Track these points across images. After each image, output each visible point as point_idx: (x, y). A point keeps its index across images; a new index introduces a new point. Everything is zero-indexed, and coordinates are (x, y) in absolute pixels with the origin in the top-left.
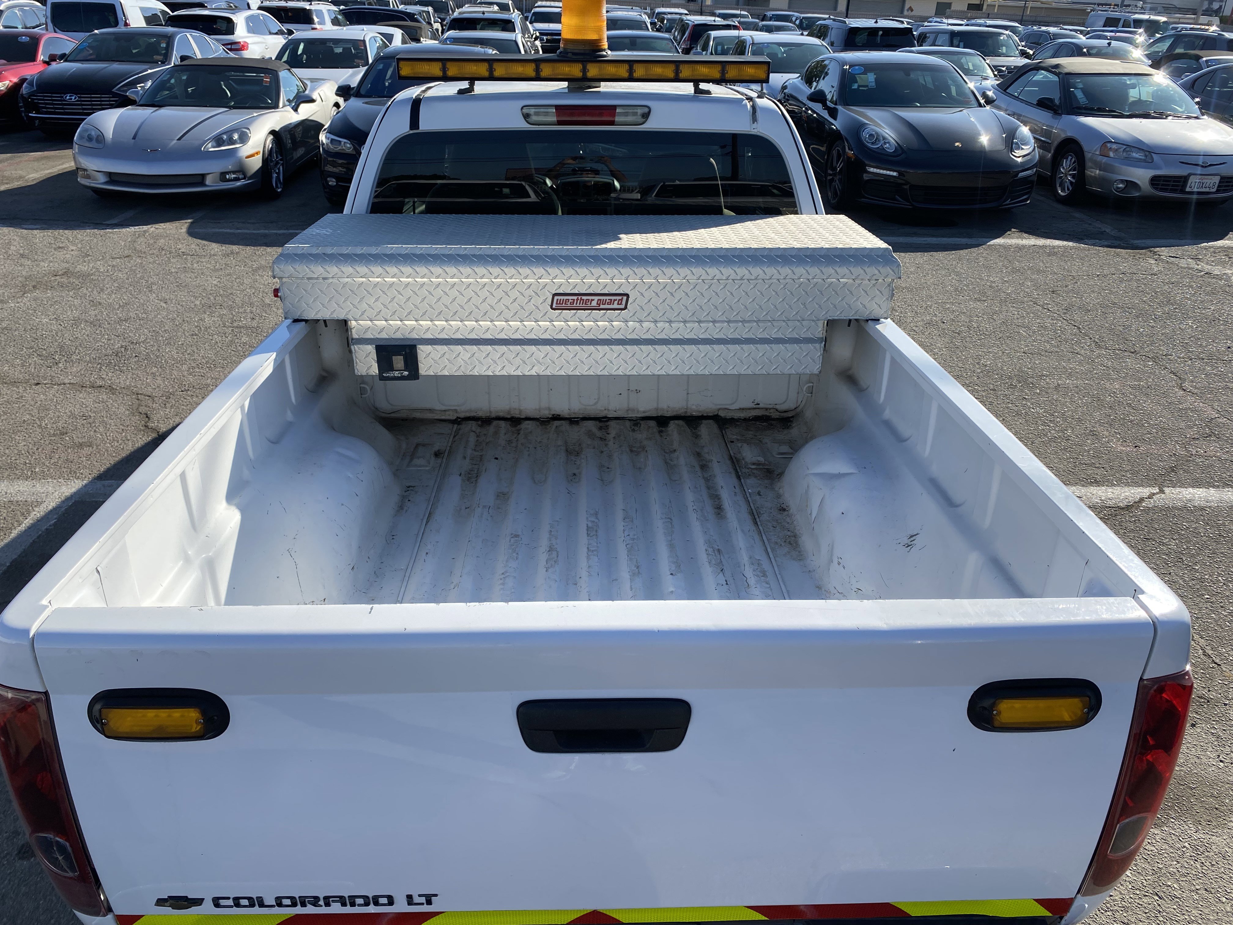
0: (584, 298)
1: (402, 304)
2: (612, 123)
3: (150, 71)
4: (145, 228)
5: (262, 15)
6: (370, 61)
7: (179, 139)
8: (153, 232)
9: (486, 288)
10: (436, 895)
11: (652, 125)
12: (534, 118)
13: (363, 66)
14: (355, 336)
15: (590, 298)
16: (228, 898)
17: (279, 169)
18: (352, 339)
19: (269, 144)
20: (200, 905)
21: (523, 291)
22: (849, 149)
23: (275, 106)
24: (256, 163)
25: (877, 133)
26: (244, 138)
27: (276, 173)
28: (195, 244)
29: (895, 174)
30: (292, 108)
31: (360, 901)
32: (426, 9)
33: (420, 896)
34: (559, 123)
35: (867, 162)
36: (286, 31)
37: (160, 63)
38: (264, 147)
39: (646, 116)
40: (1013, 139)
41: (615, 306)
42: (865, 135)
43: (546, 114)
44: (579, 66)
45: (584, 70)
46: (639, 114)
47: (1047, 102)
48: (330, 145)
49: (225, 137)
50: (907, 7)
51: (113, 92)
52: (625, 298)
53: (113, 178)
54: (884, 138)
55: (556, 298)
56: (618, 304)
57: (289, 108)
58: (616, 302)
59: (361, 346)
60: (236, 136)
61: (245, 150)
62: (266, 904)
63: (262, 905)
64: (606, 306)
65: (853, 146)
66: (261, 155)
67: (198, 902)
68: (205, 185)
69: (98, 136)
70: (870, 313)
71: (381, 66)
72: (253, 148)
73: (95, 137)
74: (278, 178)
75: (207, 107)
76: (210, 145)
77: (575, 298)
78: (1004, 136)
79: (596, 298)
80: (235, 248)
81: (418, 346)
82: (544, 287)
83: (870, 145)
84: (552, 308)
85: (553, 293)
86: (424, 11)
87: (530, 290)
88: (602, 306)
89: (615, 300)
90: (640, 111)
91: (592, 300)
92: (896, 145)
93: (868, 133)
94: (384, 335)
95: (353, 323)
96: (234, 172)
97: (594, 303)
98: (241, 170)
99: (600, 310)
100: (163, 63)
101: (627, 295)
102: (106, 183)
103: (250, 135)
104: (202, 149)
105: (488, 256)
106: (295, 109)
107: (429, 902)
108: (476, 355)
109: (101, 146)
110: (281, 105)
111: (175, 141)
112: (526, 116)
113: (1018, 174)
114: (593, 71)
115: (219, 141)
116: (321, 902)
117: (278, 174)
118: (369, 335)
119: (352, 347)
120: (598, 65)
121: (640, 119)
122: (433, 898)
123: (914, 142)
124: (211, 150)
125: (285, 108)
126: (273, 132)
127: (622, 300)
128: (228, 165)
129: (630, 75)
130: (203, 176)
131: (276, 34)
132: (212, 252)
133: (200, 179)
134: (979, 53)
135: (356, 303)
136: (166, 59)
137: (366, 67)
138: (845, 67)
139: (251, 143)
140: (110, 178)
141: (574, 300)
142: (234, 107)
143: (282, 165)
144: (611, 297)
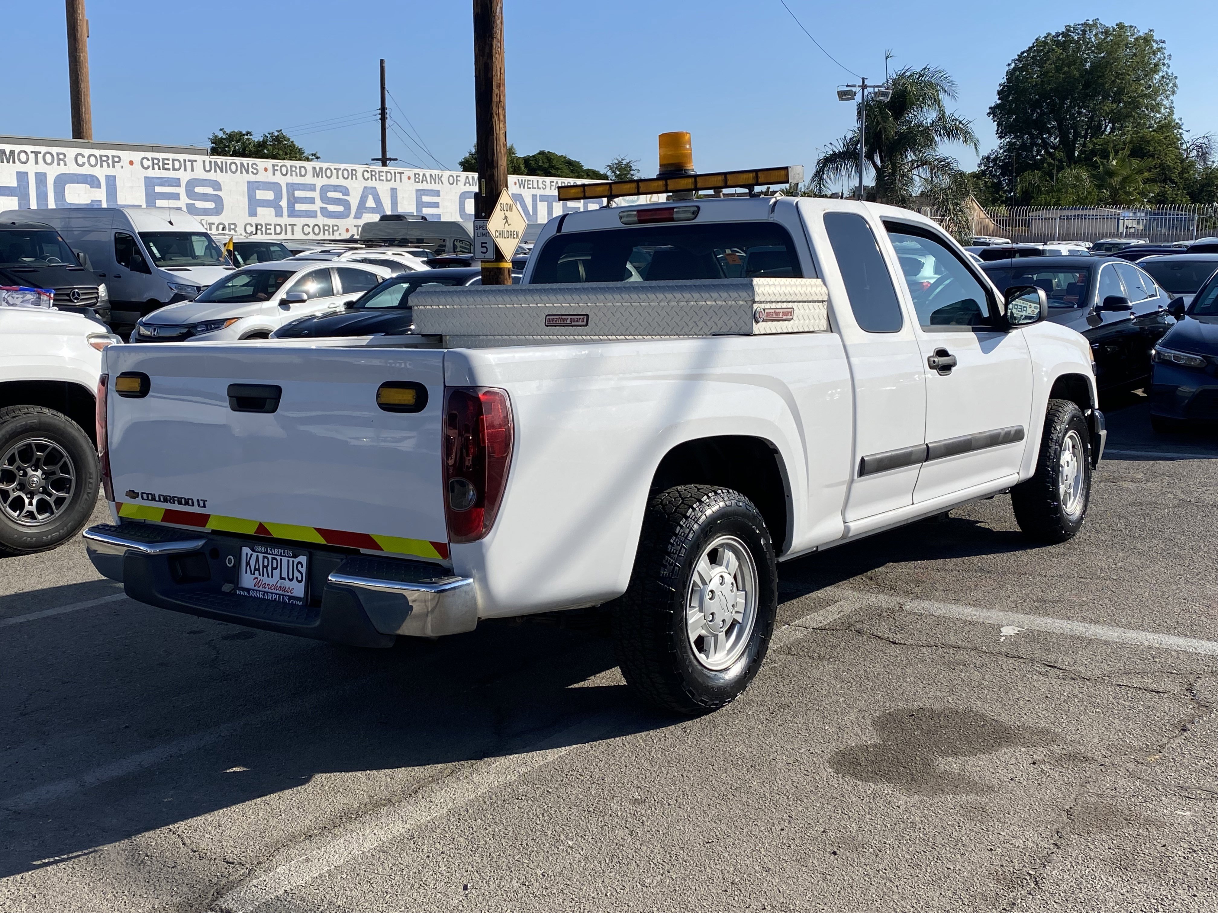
0: (562, 317)
2: (672, 220)
15: (566, 317)
20: (138, 497)
34: (640, 221)
39: (696, 213)
41: (580, 323)
46: (692, 212)
52: (586, 317)
55: (548, 317)
56: (583, 322)
64: (575, 323)
67: (137, 495)
82: (541, 310)
84: (545, 325)
85: (547, 314)
89: (580, 319)
91: (567, 319)
101: (588, 316)
112: (621, 219)
114: (671, 185)
120: (674, 180)
127: (583, 319)
129: (695, 186)
141: (557, 319)
144: (579, 317)
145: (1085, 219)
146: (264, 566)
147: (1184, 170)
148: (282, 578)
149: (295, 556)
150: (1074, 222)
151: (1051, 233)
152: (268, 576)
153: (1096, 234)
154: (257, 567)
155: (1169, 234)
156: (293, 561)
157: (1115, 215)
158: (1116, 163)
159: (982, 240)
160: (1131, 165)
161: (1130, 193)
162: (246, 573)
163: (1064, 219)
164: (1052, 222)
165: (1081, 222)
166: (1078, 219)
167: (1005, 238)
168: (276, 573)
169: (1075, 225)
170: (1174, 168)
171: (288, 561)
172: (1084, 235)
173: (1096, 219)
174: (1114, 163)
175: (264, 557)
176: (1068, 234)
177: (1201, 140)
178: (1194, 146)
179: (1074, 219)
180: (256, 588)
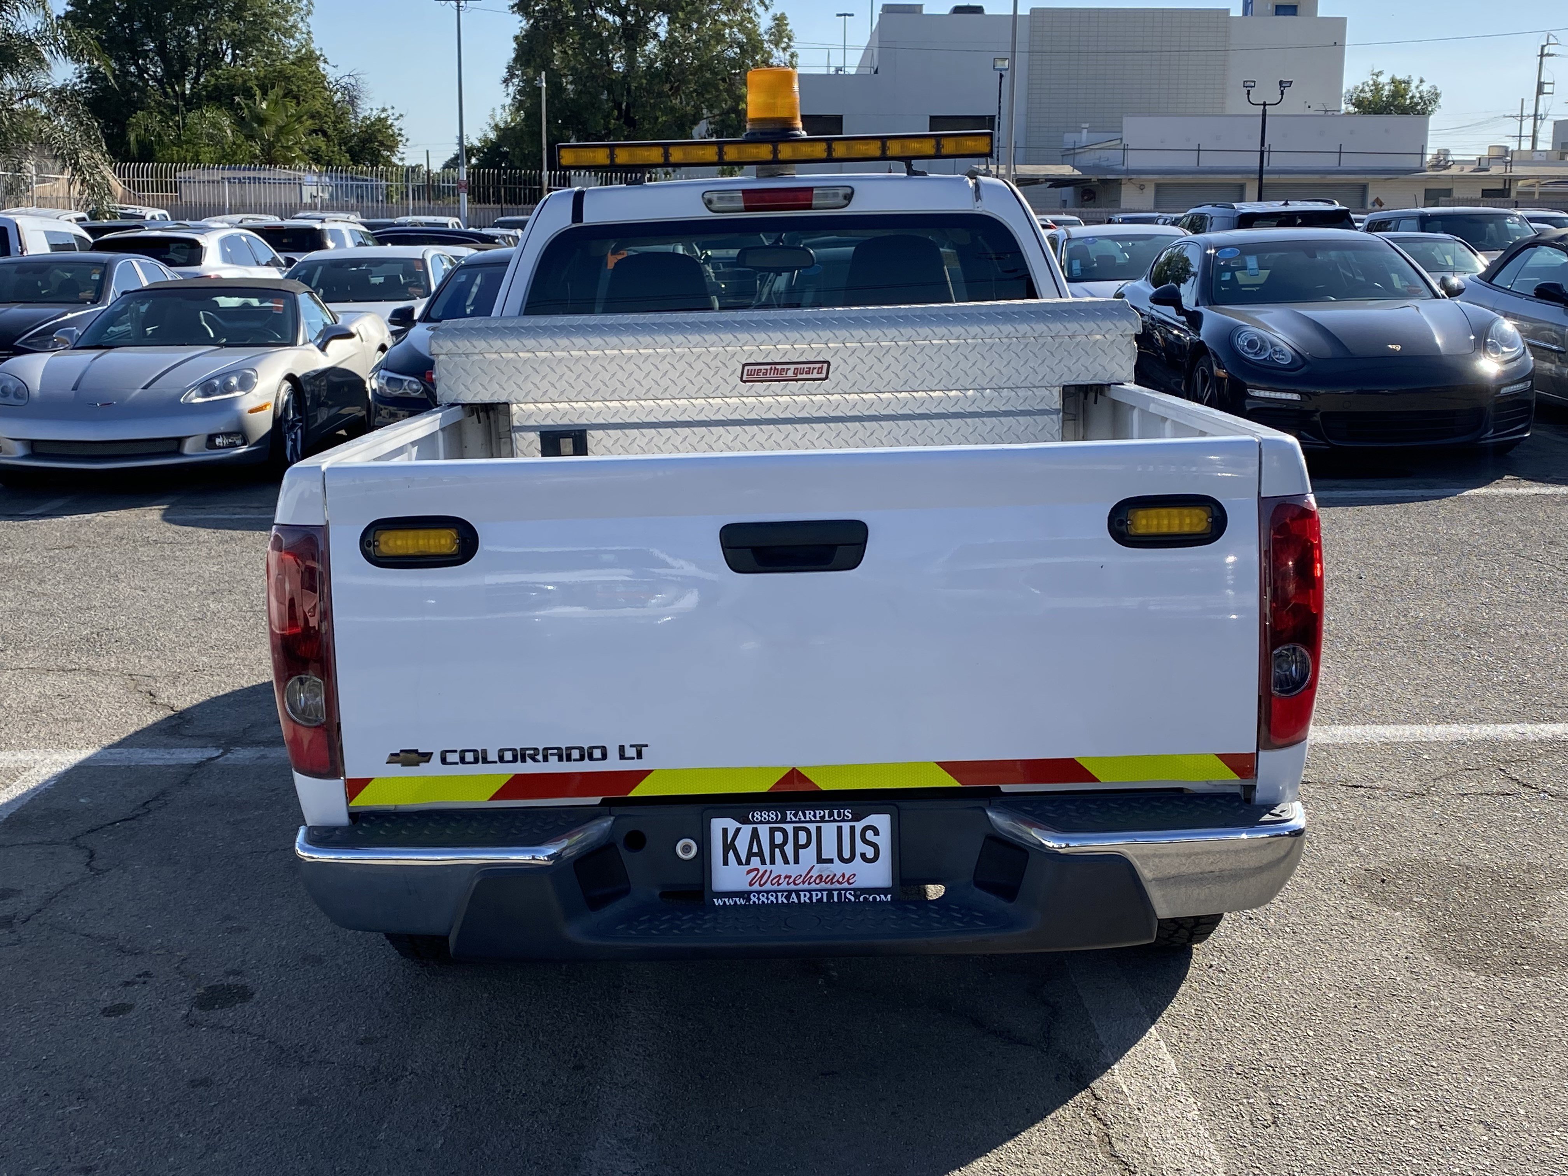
0: (778, 367)
1: (571, 381)
2: (809, 207)
3: (70, 316)
4: (88, 516)
5: (246, 236)
6: (433, 288)
7: (145, 388)
8: (100, 521)
9: (668, 359)
10: (646, 746)
11: (855, 208)
12: (717, 205)
13: (421, 297)
14: (516, 423)
15: (785, 367)
16: (455, 751)
17: (296, 434)
18: (513, 427)
19: (284, 396)
20: (428, 761)
21: (709, 362)
22: (1219, 368)
23: (293, 343)
24: (263, 424)
25: (1261, 339)
26: (246, 384)
27: (292, 440)
28: (171, 531)
29: (1295, 397)
30: (318, 346)
31: (576, 754)
32: (512, 232)
33: (631, 746)
34: (747, 209)
35: (1248, 383)
36: (283, 262)
37: (89, 303)
38: (277, 398)
39: (849, 197)
40: (1486, 338)
41: (815, 375)
42: (1241, 342)
43: (732, 199)
44: (769, 147)
45: (775, 152)
46: (841, 195)
47: (1550, 290)
48: (385, 387)
49: (217, 382)
50: (1371, 199)
51: (16, 346)
52: (825, 365)
53: (35, 448)
54: (1273, 345)
55: (746, 368)
56: (818, 373)
57: (312, 346)
58: (815, 371)
59: (523, 434)
60: (234, 381)
61: (247, 401)
62: (489, 760)
63: (485, 761)
64: (804, 376)
65: (1223, 359)
66: (270, 410)
67: (426, 757)
68: (182, 455)
69: (18, 388)
70: (1112, 375)
71: (463, 278)
72: (261, 397)
73: (13, 390)
74: (294, 447)
75: (184, 345)
76: (194, 394)
77: (768, 367)
78: (1472, 337)
79: (792, 367)
80: (237, 534)
81: (588, 432)
82: (733, 356)
83: (1251, 356)
84: (742, 380)
85: (744, 362)
86: (508, 236)
87: (717, 360)
88: (799, 376)
89: (814, 368)
90: (841, 192)
91: (788, 369)
92: (1294, 353)
93: (1246, 339)
94: (549, 422)
95: (514, 408)
96: (227, 435)
97: (790, 373)
98: (240, 433)
99: (797, 380)
100: (94, 302)
101: (829, 363)
102: (25, 457)
103: (256, 380)
104: (182, 400)
105: (670, 324)
106: (323, 348)
107: (639, 755)
108: (654, 440)
109: (23, 402)
110: (300, 341)
111: (139, 391)
112: (708, 203)
113: (1500, 389)
114: (786, 151)
115: (207, 388)
116: (540, 757)
117: (294, 441)
118: (531, 422)
119: (513, 435)
120: (792, 144)
121: (840, 201)
122: (643, 749)
123: (1325, 349)
124: (194, 401)
125: (307, 346)
126: (290, 377)
127: (822, 368)
128: (220, 424)
129: (828, 155)
130: (179, 441)
131: (268, 264)
132: (201, 539)
133: (175, 445)
134: (1459, 239)
135: (519, 383)
136: (98, 297)
137: (427, 299)
138: (1209, 252)
139: (257, 390)
140: (32, 450)
141: (767, 370)
142: (226, 345)
143: (301, 428)
144: (811, 366)
145: (265, 183)
146: (773, 846)
147: (339, 120)
148: (820, 860)
149: (857, 818)
150: (250, 187)
151: (219, 202)
152: (786, 862)
153: (281, 205)
154: (755, 849)
155: (377, 207)
156: (852, 829)
157: (295, 179)
158: (268, 106)
159: (129, 211)
160: (286, 110)
161: (289, 149)
162: (726, 863)
163: (235, 183)
164: (218, 187)
165: (260, 187)
166: (255, 183)
167: (162, 208)
168: (808, 855)
169: (252, 193)
170: (326, 116)
171: (840, 829)
172: (265, 206)
173: (280, 183)
174: (264, 106)
175: (772, 831)
176: (243, 205)
177: (346, 79)
178: (338, 87)
179: (249, 183)
180: (756, 887)
